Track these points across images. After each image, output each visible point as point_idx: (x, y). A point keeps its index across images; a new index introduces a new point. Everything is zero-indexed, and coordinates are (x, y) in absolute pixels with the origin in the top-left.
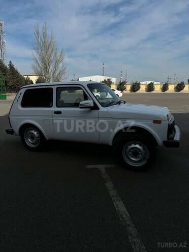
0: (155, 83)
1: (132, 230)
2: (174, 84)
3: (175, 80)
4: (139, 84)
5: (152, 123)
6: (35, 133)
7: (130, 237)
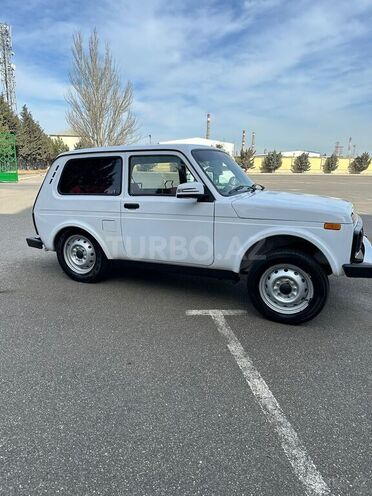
0: (311, 155)
1: (287, 432)
2: (348, 157)
3: (349, 149)
4: (279, 157)
5: (323, 228)
6: (86, 246)
7: (285, 447)
